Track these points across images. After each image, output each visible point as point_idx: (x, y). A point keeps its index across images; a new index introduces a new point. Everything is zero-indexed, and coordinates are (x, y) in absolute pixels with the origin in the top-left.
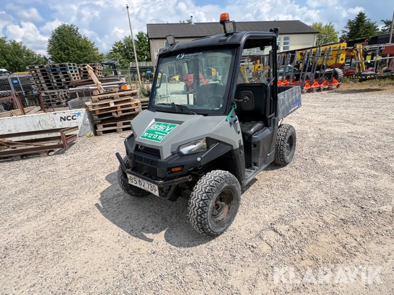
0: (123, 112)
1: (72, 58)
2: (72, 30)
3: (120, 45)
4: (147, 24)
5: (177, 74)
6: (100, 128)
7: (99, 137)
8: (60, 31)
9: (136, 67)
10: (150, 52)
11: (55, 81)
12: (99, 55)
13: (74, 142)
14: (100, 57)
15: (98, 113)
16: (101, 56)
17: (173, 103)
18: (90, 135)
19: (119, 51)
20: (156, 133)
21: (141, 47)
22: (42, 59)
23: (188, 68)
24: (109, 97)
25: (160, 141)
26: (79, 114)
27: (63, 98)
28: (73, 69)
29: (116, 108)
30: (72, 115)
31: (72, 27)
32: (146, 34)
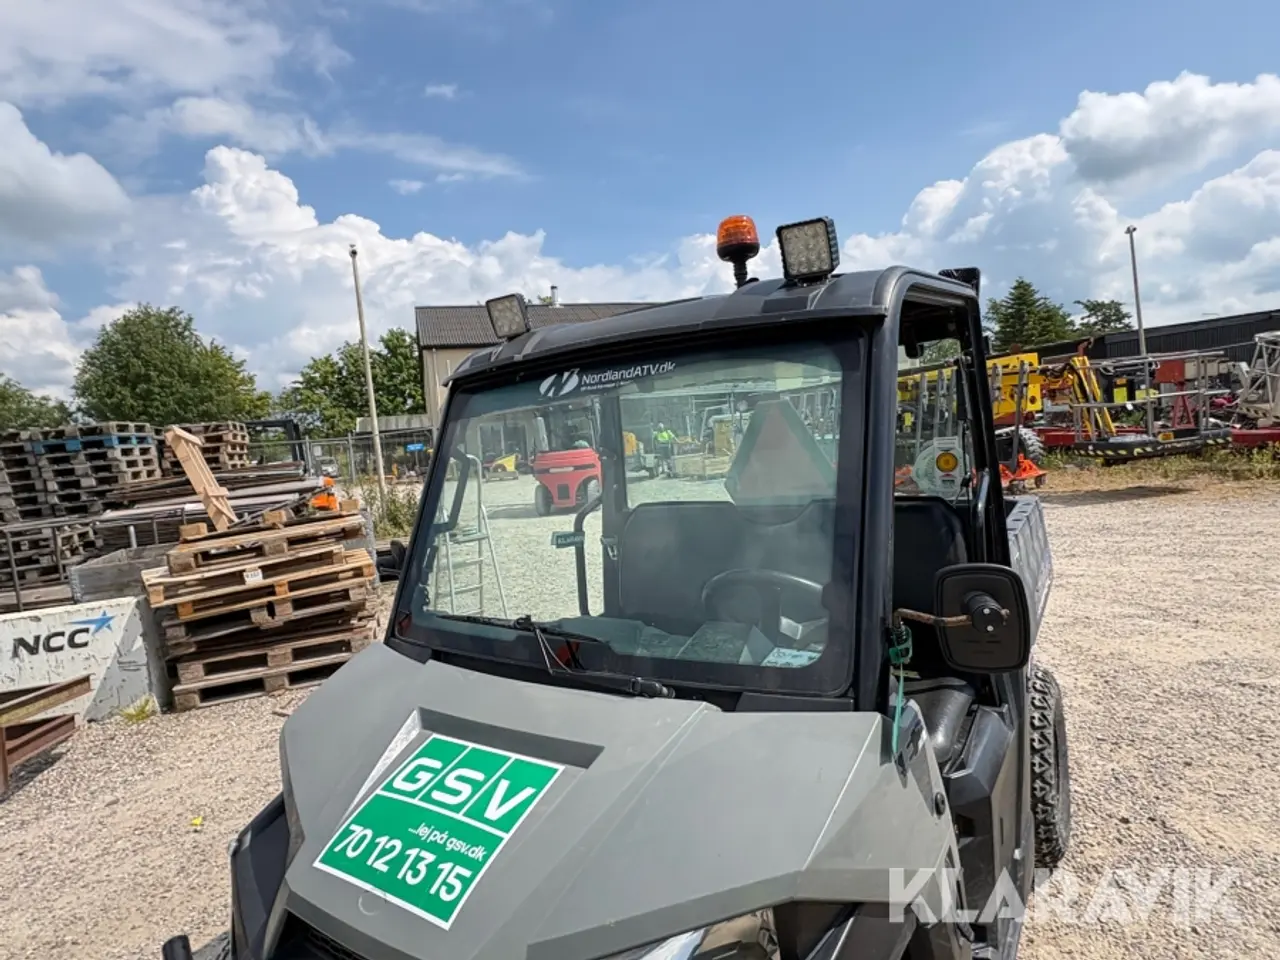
0: (299, 604)
1: (157, 408)
2: (172, 323)
3: (328, 368)
4: (417, 308)
5: (510, 451)
6: (194, 678)
7: (184, 717)
8: (129, 327)
9: (371, 433)
10: (422, 388)
11: (53, 486)
12: (255, 397)
13: (60, 749)
14: (259, 403)
15: (188, 616)
16: (260, 398)
17: (528, 618)
18: (143, 712)
19: (325, 383)
20: (423, 831)
21: (395, 374)
22: (50, 411)
23: (549, 432)
24: (247, 546)
25: (444, 910)
26: (104, 622)
27: (74, 552)
28: (134, 441)
29: (270, 590)
30: (68, 631)
31: (172, 315)
32: (411, 337)
